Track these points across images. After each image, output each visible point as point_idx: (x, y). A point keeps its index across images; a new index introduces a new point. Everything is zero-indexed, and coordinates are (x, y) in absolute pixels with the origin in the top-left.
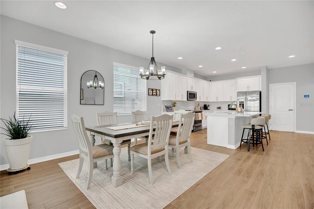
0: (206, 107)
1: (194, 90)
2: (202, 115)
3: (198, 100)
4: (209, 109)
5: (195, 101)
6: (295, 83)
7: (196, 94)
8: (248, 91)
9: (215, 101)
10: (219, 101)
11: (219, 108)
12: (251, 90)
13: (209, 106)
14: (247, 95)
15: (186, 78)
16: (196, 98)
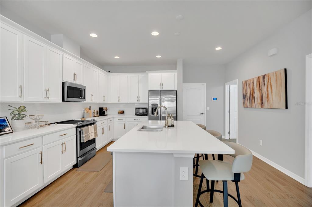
0: (102, 112)
1: (79, 82)
2: (95, 129)
3: (88, 99)
4: (107, 115)
5: (83, 102)
6: (206, 84)
7: (85, 90)
8: (162, 89)
9: (116, 102)
10: (121, 102)
11: (122, 112)
12: (165, 88)
13: (106, 110)
14: (162, 95)
15: (61, 53)
16: (84, 98)
